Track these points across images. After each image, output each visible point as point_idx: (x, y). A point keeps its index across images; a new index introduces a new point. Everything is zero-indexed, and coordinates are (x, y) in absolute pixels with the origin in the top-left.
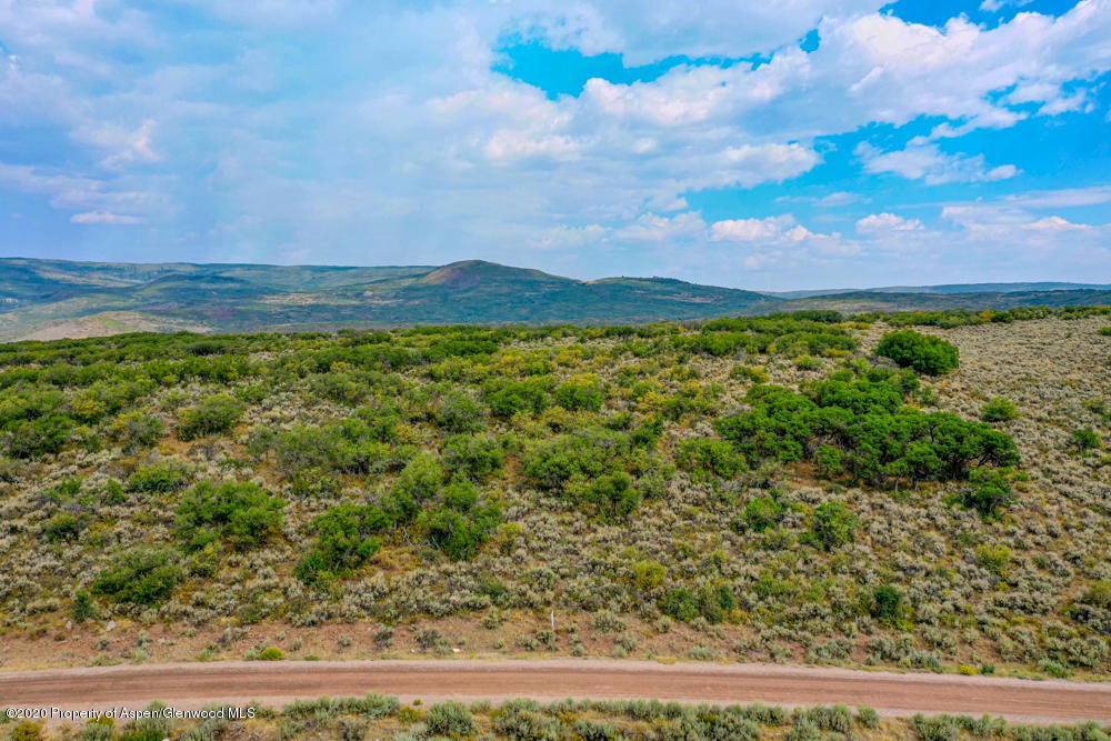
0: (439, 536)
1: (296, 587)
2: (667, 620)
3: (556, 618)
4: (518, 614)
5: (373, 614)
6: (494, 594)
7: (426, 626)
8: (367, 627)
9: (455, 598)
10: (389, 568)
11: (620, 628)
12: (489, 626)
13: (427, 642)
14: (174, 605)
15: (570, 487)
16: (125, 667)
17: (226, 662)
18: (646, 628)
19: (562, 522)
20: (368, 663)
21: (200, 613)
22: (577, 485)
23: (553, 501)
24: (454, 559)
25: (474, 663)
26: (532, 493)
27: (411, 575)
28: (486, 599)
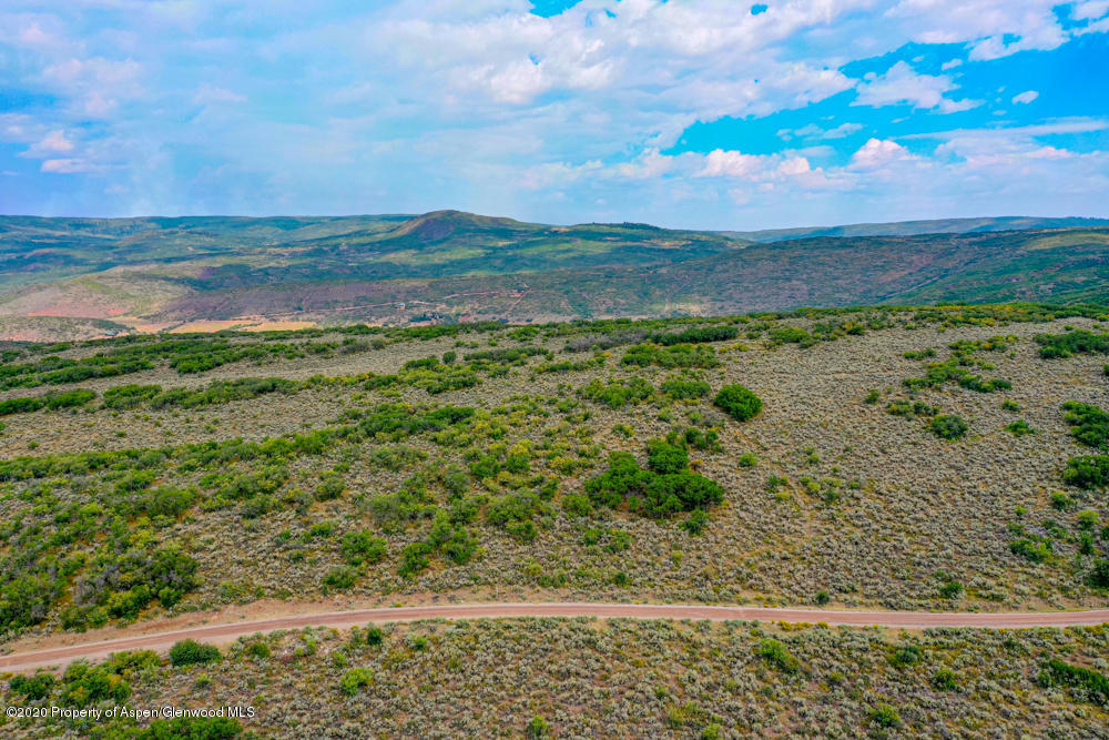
0: (452, 554)
1: (400, 580)
2: (539, 588)
3: (498, 588)
4: (484, 587)
5: (431, 589)
6: (475, 579)
7: (451, 593)
8: (429, 594)
9: (461, 582)
10: (433, 569)
11: (521, 591)
12: (474, 592)
13: (452, 599)
14: (357, 588)
15: (509, 525)
16: (348, 611)
17: (382, 608)
18: (531, 591)
19: (504, 544)
20: (432, 607)
21: (369, 591)
22: (512, 525)
23: (501, 533)
24: (459, 564)
25: (469, 606)
26: (491, 528)
27: (443, 572)
28: (472, 582)
